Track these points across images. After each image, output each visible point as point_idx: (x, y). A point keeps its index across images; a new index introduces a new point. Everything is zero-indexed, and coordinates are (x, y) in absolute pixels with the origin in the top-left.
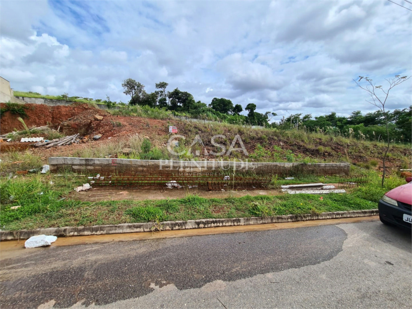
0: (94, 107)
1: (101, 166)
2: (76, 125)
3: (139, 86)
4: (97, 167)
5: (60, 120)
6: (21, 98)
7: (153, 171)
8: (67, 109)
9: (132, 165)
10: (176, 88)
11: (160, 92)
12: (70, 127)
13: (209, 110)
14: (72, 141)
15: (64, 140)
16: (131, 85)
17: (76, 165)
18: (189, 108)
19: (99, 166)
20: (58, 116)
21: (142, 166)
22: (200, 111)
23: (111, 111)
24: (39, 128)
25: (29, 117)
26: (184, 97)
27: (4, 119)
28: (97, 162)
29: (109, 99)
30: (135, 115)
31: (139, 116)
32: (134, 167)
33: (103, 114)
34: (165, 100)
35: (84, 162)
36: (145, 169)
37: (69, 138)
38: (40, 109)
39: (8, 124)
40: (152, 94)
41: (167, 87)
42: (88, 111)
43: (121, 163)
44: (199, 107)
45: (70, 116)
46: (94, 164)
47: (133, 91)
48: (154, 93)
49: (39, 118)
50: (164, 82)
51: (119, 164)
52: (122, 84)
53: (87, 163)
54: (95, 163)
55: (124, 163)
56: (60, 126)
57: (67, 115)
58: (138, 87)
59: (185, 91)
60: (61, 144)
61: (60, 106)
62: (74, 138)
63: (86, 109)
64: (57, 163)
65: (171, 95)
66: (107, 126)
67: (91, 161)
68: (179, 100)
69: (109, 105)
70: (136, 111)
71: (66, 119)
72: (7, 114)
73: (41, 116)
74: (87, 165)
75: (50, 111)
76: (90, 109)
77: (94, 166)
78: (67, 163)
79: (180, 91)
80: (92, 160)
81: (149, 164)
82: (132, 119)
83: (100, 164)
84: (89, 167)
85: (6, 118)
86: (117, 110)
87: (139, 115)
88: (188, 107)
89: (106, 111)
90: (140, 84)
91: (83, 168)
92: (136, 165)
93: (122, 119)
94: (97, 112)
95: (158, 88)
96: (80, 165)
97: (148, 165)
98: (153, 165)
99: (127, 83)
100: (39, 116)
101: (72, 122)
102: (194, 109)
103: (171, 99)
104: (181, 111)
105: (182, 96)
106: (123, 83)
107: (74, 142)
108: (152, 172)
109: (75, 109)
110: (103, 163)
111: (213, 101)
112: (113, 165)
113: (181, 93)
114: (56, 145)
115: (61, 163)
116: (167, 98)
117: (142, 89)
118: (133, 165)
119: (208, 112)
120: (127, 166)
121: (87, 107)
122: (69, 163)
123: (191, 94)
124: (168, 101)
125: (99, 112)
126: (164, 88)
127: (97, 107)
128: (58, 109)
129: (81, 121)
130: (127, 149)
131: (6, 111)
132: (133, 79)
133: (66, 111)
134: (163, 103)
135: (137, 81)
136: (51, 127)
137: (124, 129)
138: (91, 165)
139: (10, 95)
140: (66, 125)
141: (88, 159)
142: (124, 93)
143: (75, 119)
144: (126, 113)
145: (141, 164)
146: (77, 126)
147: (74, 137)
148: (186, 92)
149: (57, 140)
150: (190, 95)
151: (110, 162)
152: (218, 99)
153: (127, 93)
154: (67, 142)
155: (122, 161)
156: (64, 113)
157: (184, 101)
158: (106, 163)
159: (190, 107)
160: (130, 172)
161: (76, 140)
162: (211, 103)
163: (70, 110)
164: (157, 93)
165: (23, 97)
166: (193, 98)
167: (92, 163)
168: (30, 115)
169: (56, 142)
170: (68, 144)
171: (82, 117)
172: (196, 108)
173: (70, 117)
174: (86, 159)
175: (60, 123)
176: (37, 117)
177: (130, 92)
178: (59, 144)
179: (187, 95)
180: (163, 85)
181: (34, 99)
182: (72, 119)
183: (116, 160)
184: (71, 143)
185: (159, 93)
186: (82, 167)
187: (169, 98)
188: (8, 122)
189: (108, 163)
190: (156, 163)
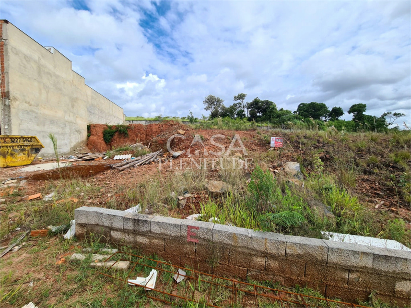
0: (179, 123)
1: (164, 239)
2: (162, 140)
3: (219, 101)
4: (155, 241)
5: (151, 137)
6: (131, 122)
7: (298, 275)
8: (157, 127)
9: (236, 247)
10: (255, 98)
11: (238, 104)
12: (157, 143)
13: (297, 118)
14: (152, 160)
15: (144, 159)
16: (211, 101)
17: (116, 230)
18: (271, 118)
19: (158, 238)
20: (150, 133)
21: (265, 255)
22: (285, 119)
23: (193, 126)
24: (135, 145)
25: (130, 135)
26: (264, 106)
27: (114, 138)
28: (155, 229)
29: (192, 114)
30: (216, 127)
31: (219, 129)
32: (243, 253)
33: (186, 129)
34: (243, 111)
35: (130, 226)
36: (274, 264)
37: (150, 156)
38: (138, 128)
39: (117, 142)
40: (231, 107)
41: (245, 97)
42: (173, 127)
43: (210, 237)
44: (283, 114)
45: (159, 132)
46: (150, 231)
47: (213, 106)
48: (232, 106)
49: (137, 136)
50: (242, 94)
51: (204, 239)
52: (203, 102)
53: (137, 228)
54: (153, 230)
55: (216, 238)
56: (150, 143)
57: (157, 132)
58: (217, 102)
59: (266, 100)
60: (139, 164)
61: (152, 125)
62: (156, 156)
63: (172, 125)
64: (87, 223)
65: (250, 106)
66: (189, 140)
67: (144, 226)
68: (258, 110)
69: (192, 120)
70: (217, 124)
71: (156, 136)
72: (116, 134)
73: (138, 134)
74: (136, 233)
75: (144, 129)
76: (175, 125)
77: (149, 237)
78: (101, 224)
79: (261, 100)
80: (146, 221)
81: (288, 251)
82: (214, 131)
83: (162, 234)
84: (141, 239)
85: (116, 137)
86: (198, 124)
87: (220, 127)
88: (270, 116)
89: (189, 126)
90: (219, 99)
91: (129, 238)
92: (248, 248)
93: (204, 132)
94: (181, 127)
95: (235, 101)
96: (124, 231)
97: (283, 253)
98: (299, 256)
99: (208, 100)
100: (137, 134)
101: (159, 138)
102: (277, 118)
103: (250, 109)
104: (262, 121)
105: (263, 105)
106: (204, 100)
107: (153, 161)
108: (294, 277)
109: (163, 126)
110: (168, 233)
111: (299, 107)
112: (189, 239)
113: (261, 102)
114: (133, 166)
115: (93, 223)
116: (246, 110)
117: (221, 104)
118: (240, 247)
119: (295, 120)
120: (224, 247)
121: (173, 123)
122: (106, 224)
123: (273, 102)
124: (247, 113)
125: (183, 127)
126: (241, 99)
127: (181, 123)
128: (150, 127)
129: (166, 137)
130: (216, 182)
131: (116, 132)
132: (213, 95)
133: (156, 128)
134: (241, 115)
135: (216, 97)
136: (144, 144)
137: (206, 144)
138: (143, 234)
139: (123, 119)
140: (154, 141)
141: (138, 220)
142: (205, 109)
143: (162, 135)
144: (208, 127)
145: (263, 249)
146: (163, 142)
147: (155, 154)
148: (268, 101)
149: (139, 158)
150: (271, 103)
151: (184, 233)
152: (307, 104)
153: (207, 109)
154: (146, 162)
155: (211, 231)
156: (154, 130)
157: (264, 111)
158: (174, 233)
159: (272, 116)
160: (232, 266)
161: (156, 158)
162: (296, 110)
163: (160, 127)
164: (235, 105)
165: (133, 121)
166: (275, 106)
167: (145, 230)
168: (131, 134)
169: (137, 160)
170: (147, 163)
171: (168, 133)
172: (279, 116)
173: (159, 134)
174: (135, 219)
175: (151, 140)
176: (135, 135)
177: (210, 107)
178: (137, 165)
179: (268, 104)
180: (241, 97)
181: (139, 121)
182: (160, 135)
183: (197, 228)
184: (149, 163)
185: (236, 105)
186: (127, 236)
187: (248, 109)
188: (116, 141)
189: (178, 234)
190: (312, 252)
